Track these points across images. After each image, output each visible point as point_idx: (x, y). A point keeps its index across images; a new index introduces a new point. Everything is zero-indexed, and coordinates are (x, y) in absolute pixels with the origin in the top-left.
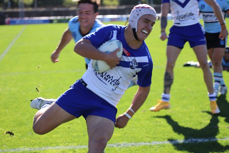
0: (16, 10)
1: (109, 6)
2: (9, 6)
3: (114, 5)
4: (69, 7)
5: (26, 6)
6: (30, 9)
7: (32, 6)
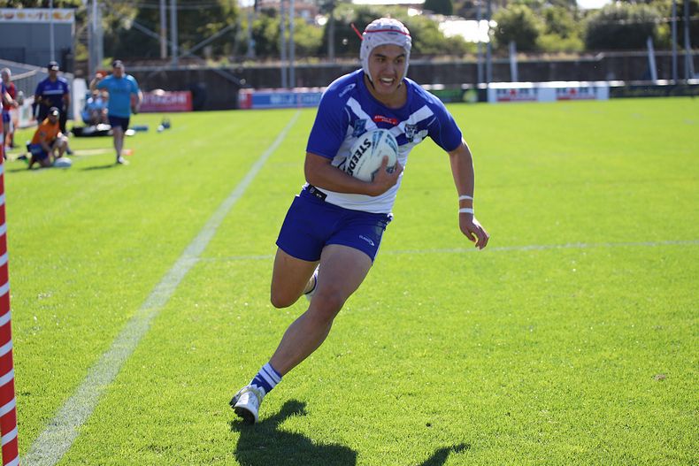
0: (270, 64)
1: (556, 52)
2: (251, 52)
3: (569, 51)
4: (433, 55)
5: (301, 51)
6: (314, 62)
7: (321, 51)
